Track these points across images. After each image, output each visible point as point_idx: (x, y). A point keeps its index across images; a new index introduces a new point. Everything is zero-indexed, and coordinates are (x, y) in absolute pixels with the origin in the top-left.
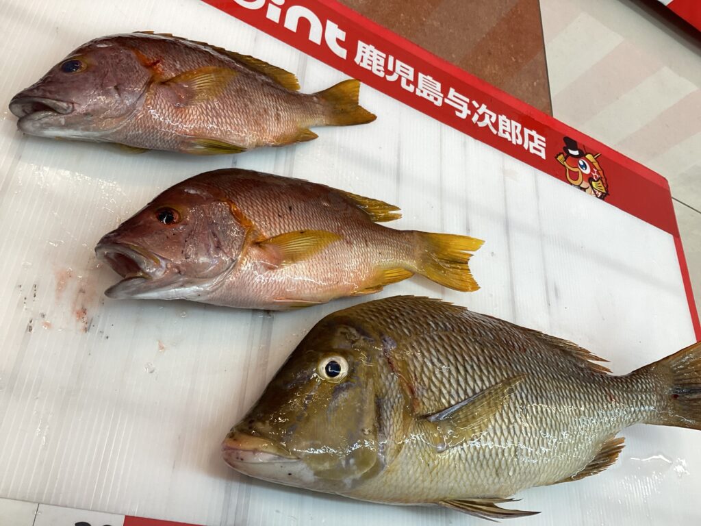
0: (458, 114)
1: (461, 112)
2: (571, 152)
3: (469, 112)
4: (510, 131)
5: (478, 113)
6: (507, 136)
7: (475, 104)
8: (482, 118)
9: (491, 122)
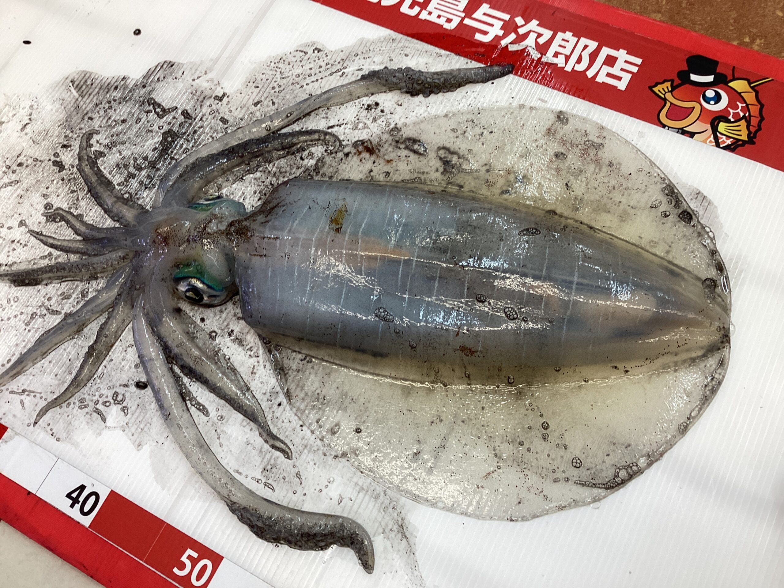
0: (478, 37)
1: (485, 33)
2: (694, 77)
3: (501, 33)
4: (568, 54)
5: (517, 33)
6: (560, 61)
7: (519, 21)
8: (521, 38)
9: (536, 42)
